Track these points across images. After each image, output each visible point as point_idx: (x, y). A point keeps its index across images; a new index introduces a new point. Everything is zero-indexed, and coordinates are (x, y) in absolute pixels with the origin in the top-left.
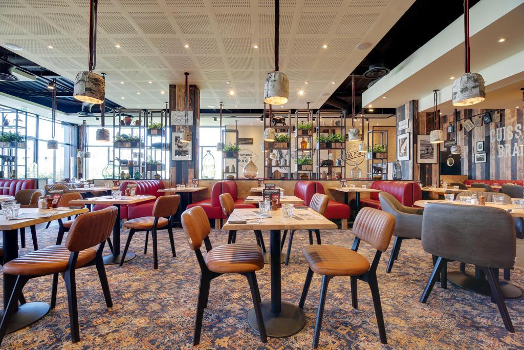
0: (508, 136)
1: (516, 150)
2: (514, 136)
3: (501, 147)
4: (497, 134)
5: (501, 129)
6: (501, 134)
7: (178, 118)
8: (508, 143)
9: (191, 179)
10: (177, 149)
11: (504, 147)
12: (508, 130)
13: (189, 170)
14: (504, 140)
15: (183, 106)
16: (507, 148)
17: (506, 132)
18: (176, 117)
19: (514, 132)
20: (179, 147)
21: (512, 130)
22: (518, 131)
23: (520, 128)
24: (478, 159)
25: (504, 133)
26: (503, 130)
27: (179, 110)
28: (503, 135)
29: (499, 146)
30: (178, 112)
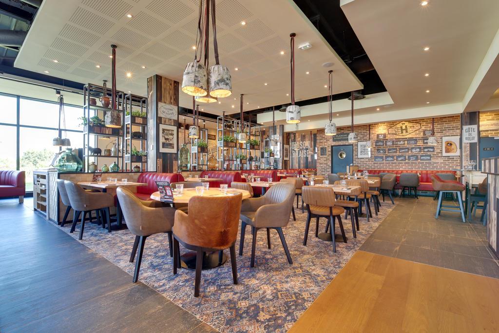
7: (165, 110)
9: (175, 170)
10: (164, 141)
13: (174, 162)
15: (168, 99)
18: (163, 109)
20: (166, 139)
27: (165, 103)
30: (165, 104)
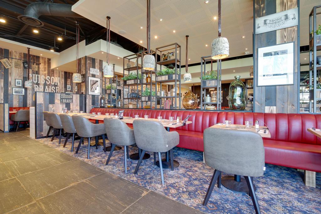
0: (42, 81)
1: (47, 90)
2: (45, 82)
3: (36, 87)
4: (34, 78)
5: (37, 75)
6: (37, 78)
8: (42, 85)
11: (39, 87)
12: (42, 77)
14: (39, 82)
16: (41, 88)
17: (40, 78)
19: (46, 80)
21: (44, 78)
22: (48, 80)
23: (49, 78)
24: (16, 92)
25: (39, 79)
26: (38, 76)
28: (38, 80)
29: (35, 86)
